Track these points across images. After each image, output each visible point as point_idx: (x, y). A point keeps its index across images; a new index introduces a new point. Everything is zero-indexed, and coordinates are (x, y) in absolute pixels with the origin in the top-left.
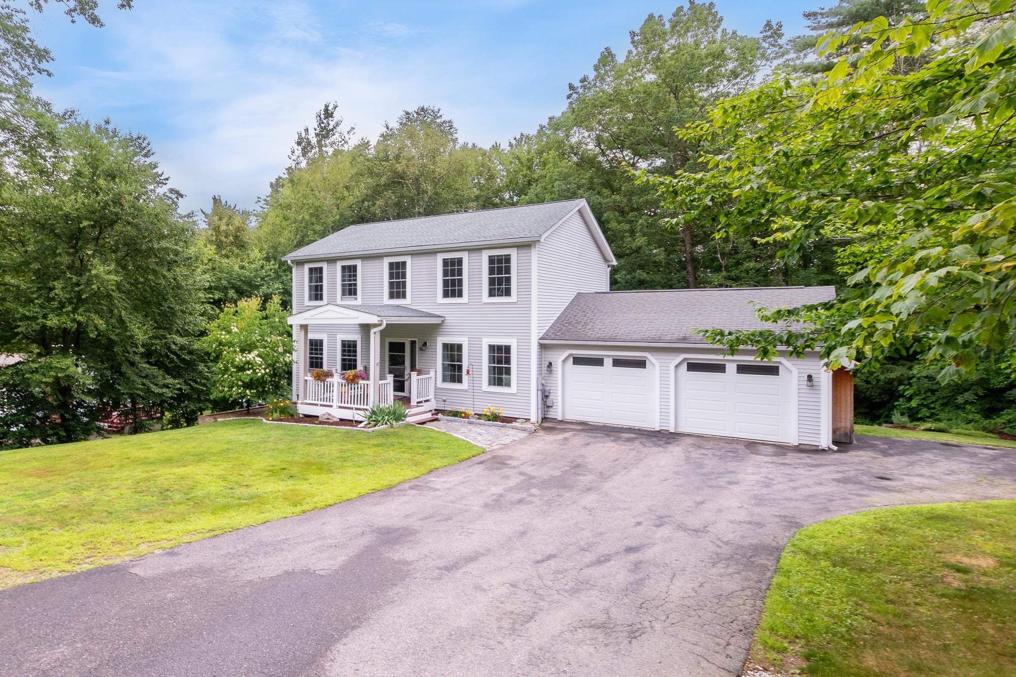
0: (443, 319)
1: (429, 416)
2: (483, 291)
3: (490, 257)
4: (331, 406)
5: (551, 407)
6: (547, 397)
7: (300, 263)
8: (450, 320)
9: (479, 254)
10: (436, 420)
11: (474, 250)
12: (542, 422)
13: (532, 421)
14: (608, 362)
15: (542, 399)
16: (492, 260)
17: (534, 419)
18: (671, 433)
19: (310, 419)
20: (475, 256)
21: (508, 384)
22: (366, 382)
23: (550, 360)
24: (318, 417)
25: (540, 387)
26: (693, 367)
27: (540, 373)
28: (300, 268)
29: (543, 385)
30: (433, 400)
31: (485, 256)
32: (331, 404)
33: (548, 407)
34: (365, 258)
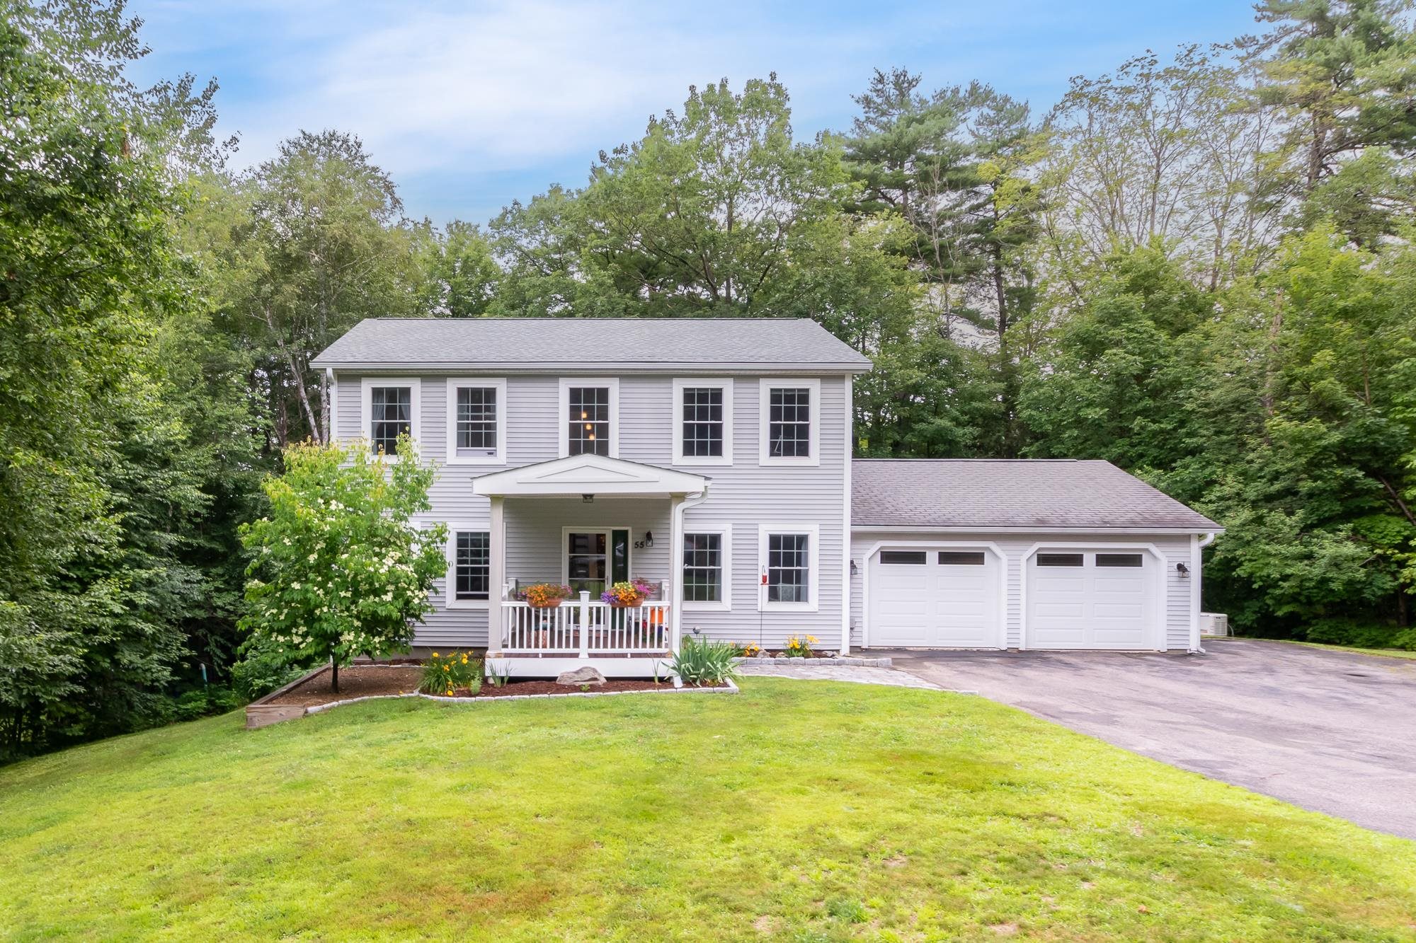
2: (761, 446)
3: (772, 390)
4: (576, 655)
7: (349, 376)
9: (754, 385)
11: (746, 377)
13: (842, 653)
14: (932, 557)
16: (776, 396)
17: (845, 649)
18: (1021, 652)
19: (519, 685)
20: (747, 388)
21: (803, 598)
22: (656, 604)
24: (554, 679)
26: (1045, 560)
28: (349, 388)
31: (764, 389)
32: (575, 651)
34: (514, 376)
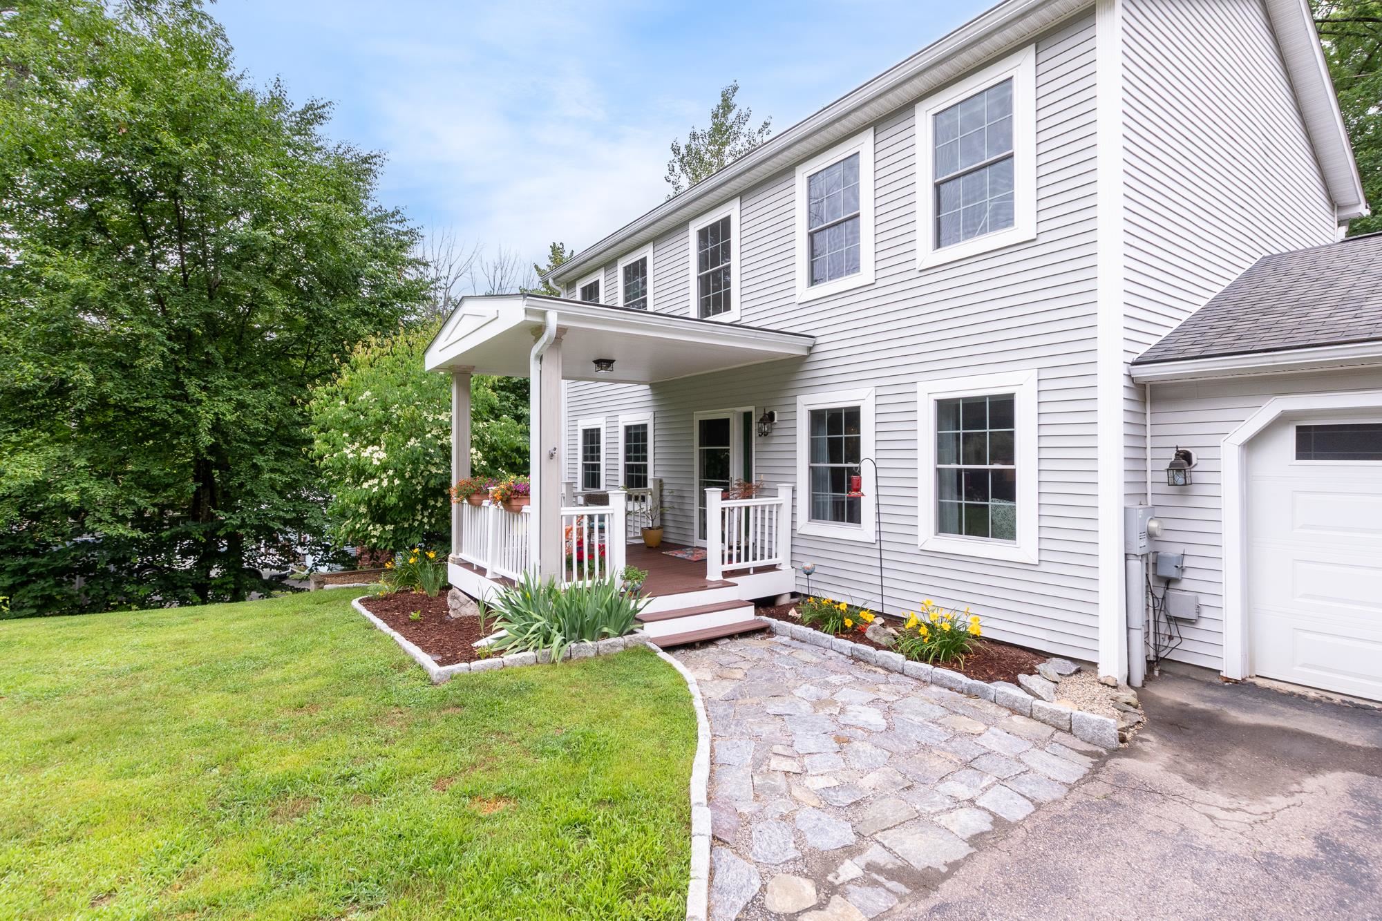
0: (809, 342)
1: (747, 615)
4: (485, 572)
5: (1190, 622)
6: (1168, 582)
8: (827, 345)
10: (765, 631)
12: (1148, 678)
13: (1103, 672)
15: (1149, 589)
17: (1112, 665)
21: (1007, 531)
23: (1184, 444)
25: (1140, 546)
27: (1136, 490)
29: (1151, 535)
30: (786, 566)
32: (486, 565)
33: (1174, 620)
34: (658, 236)
